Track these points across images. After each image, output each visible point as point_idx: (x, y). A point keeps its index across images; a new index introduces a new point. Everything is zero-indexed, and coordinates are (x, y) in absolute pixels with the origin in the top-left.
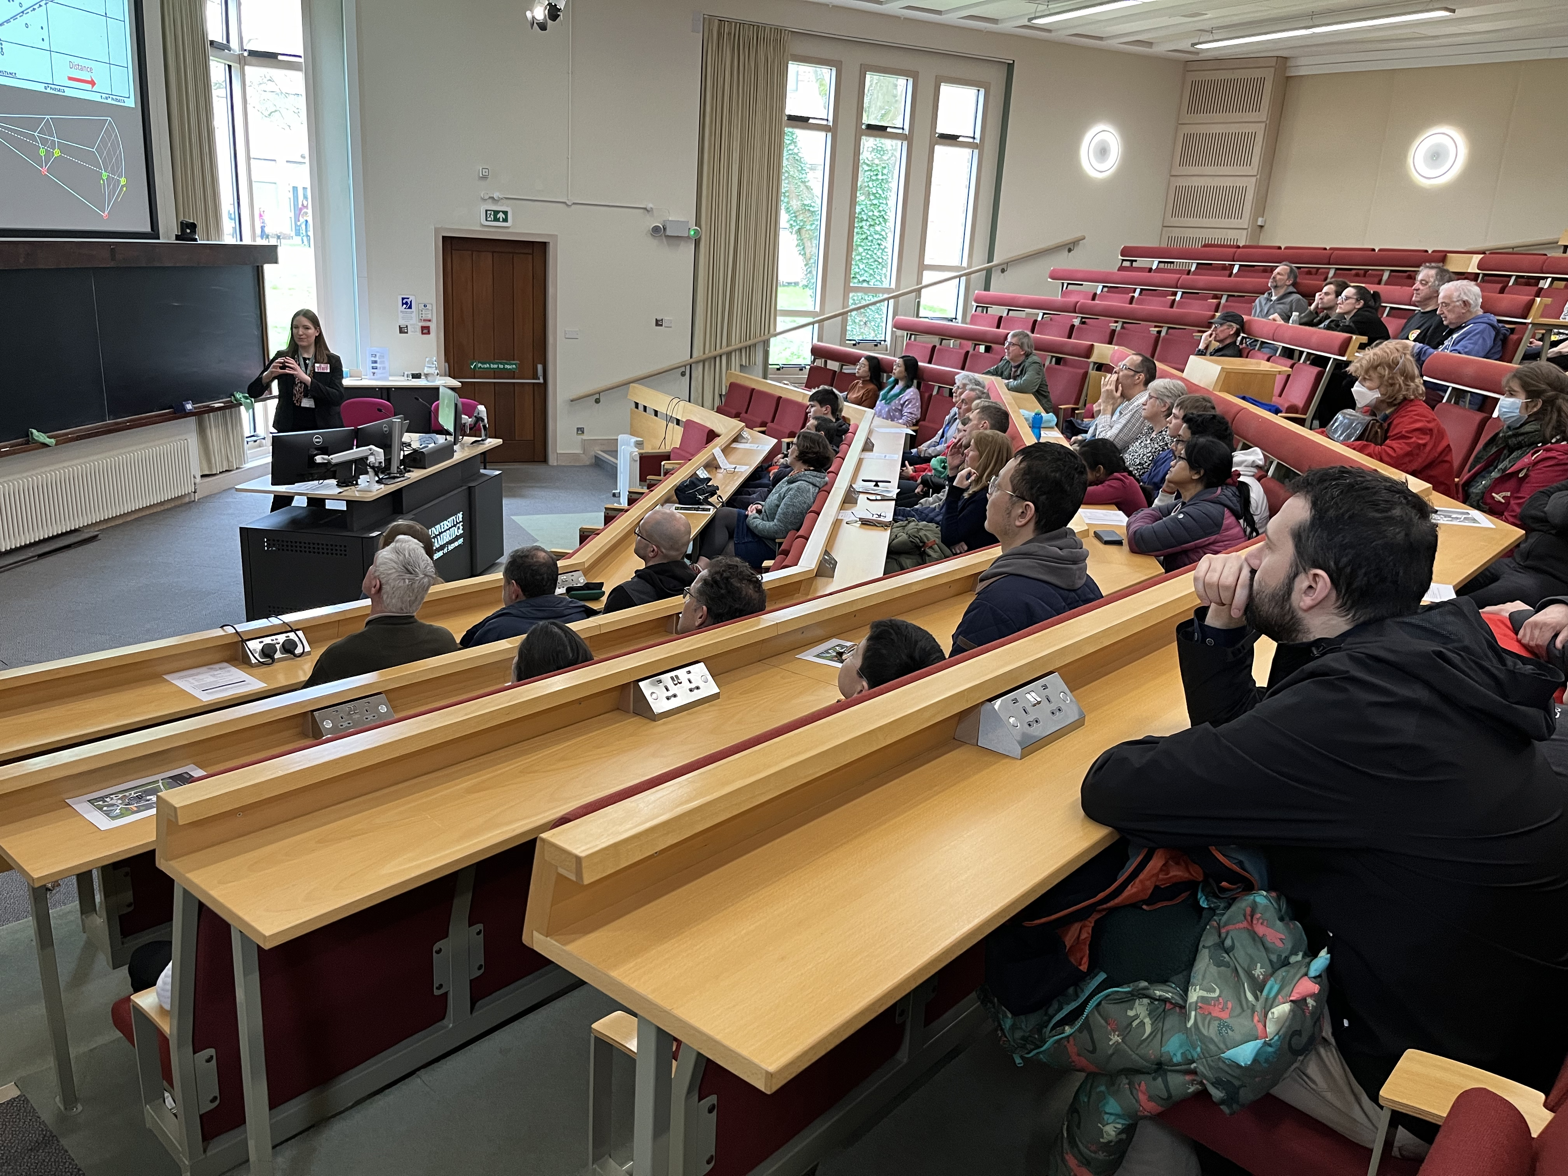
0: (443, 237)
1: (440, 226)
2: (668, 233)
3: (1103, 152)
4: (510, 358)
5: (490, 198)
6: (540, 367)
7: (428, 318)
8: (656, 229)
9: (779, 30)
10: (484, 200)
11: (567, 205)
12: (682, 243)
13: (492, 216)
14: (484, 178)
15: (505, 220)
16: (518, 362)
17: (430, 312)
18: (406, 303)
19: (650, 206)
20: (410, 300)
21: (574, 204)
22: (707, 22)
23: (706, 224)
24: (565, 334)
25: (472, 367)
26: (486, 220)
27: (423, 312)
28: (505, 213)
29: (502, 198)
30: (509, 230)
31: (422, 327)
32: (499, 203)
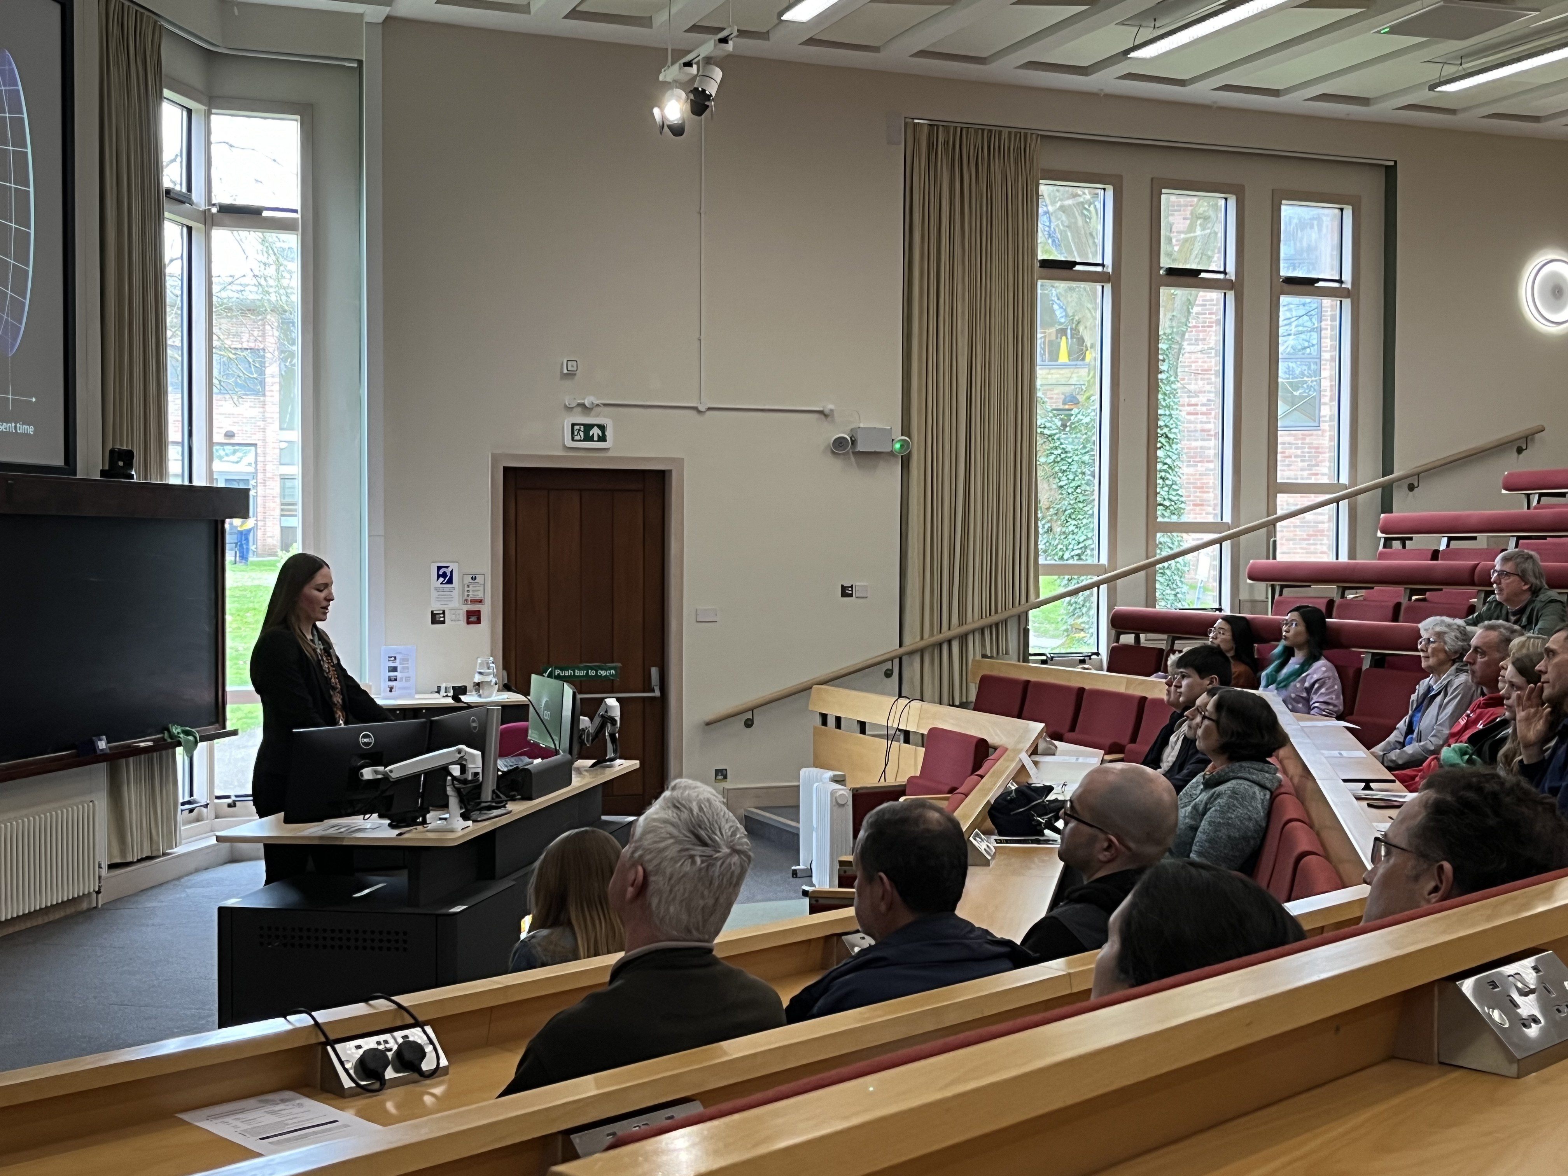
0: (506, 470)
1: (499, 452)
4: (606, 659)
5: (579, 405)
7: (479, 598)
8: (840, 444)
9: (1023, 135)
10: (569, 409)
11: (699, 412)
12: (882, 463)
13: (582, 434)
14: (571, 375)
15: (602, 439)
16: (620, 665)
17: (482, 588)
18: (444, 575)
19: (830, 407)
20: (450, 569)
21: (710, 409)
22: (910, 133)
23: (919, 432)
24: (697, 615)
26: (573, 440)
27: (470, 589)
28: (602, 428)
29: (598, 405)
30: (610, 454)
31: (468, 612)
32: (593, 413)
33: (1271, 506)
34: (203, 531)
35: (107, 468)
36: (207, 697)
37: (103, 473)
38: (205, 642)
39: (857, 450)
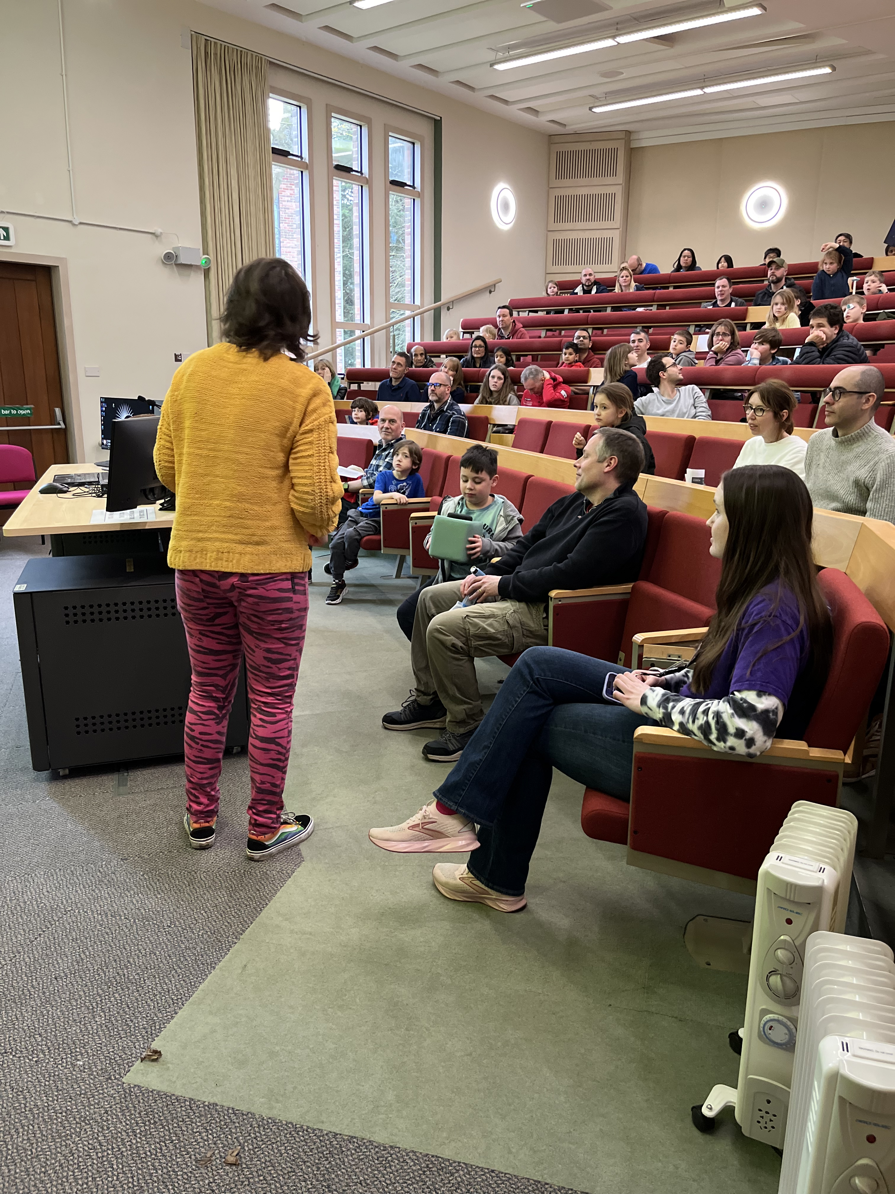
3: (506, 206)
4: (23, 402)
6: (58, 411)
8: (168, 257)
9: (259, 57)
11: (74, 225)
12: (193, 274)
15: (7, 238)
16: (32, 406)
19: (159, 231)
21: (81, 223)
23: (213, 253)
24: (86, 371)
28: (7, 230)
29: (3, 212)
30: (12, 250)
33: (388, 316)
39: (179, 262)
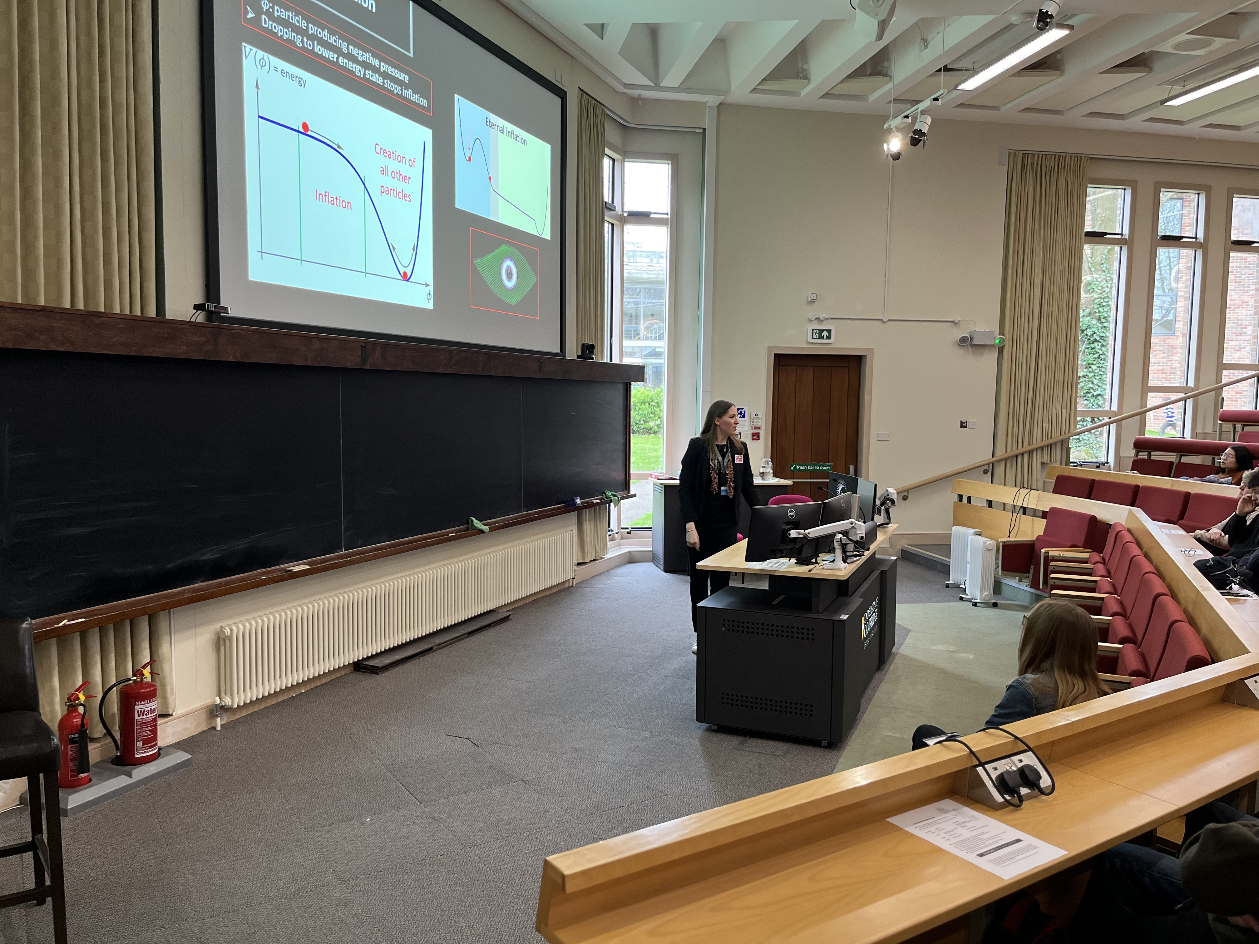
0: (775, 354)
1: (772, 345)
2: (975, 342)
4: (825, 460)
5: (816, 319)
6: (852, 468)
7: (759, 426)
8: (963, 340)
9: (1079, 157)
10: (811, 321)
11: (884, 322)
12: (987, 351)
13: (817, 335)
14: (813, 302)
15: (829, 337)
16: (832, 464)
17: (760, 420)
19: (959, 319)
21: (889, 320)
22: (1012, 155)
23: (1009, 333)
24: (878, 436)
25: (792, 469)
26: (812, 338)
27: (755, 421)
28: (829, 331)
29: (827, 319)
30: (832, 346)
31: (753, 433)
32: (824, 323)
33: (1219, 378)
34: (621, 387)
35: (580, 354)
36: (620, 476)
37: (578, 357)
38: (621, 447)
39: (973, 343)
